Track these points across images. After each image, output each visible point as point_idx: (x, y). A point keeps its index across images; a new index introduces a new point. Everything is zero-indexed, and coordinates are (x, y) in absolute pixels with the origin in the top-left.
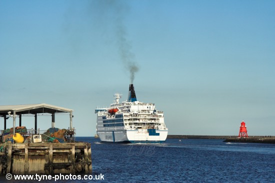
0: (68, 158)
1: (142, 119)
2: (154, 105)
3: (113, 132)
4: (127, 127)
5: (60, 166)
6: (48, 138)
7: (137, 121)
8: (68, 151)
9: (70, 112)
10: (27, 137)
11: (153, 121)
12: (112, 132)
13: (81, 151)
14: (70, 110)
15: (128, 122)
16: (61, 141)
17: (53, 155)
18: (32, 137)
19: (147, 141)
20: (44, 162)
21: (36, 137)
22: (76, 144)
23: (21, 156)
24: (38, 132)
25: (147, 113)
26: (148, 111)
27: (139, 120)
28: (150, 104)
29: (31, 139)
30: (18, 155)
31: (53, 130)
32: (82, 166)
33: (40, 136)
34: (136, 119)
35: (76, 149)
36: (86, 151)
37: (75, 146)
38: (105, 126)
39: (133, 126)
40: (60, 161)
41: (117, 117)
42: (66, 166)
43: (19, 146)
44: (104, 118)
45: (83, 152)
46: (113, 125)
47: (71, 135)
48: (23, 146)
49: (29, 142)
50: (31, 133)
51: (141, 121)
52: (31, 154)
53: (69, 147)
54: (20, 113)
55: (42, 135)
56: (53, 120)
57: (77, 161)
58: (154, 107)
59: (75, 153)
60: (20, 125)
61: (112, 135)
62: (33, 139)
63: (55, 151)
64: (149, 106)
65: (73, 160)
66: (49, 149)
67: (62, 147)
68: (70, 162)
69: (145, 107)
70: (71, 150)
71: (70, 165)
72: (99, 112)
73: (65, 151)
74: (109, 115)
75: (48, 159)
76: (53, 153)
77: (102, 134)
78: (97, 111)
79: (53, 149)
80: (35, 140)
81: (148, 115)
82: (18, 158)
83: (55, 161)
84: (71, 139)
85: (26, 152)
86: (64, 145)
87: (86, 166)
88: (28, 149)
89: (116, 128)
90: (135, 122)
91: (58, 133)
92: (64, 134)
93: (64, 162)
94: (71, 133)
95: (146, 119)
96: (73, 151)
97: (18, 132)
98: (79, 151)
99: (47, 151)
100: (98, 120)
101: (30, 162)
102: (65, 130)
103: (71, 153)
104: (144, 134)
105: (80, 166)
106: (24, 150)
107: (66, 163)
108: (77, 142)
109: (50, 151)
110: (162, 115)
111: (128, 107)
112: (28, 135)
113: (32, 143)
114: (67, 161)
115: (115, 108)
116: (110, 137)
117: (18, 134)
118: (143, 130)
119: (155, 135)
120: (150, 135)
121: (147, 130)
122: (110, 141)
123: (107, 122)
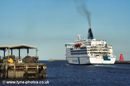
0: (35, 71)
1: (99, 50)
2: (106, 41)
3: (79, 58)
4: (89, 55)
5: (31, 75)
6: (26, 61)
7: (96, 51)
8: (35, 67)
9: (36, 48)
10: (15, 60)
11: (106, 51)
12: (77, 58)
13: (42, 67)
14: (36, 47)
15: (89, 52)
16: (31, 62)
17: (28, 69)
18: (18, 60)
19: (102, 64)
20: (23, 72)
21: (20, 60)
22: (39, 64)
23: (12, 69)
24: (20, 58)
25: (102, 46)
26: (103, 45)
27: (97, 50)
28: (103, 41)
29: (17, 61)
30: (11, 69)
31: (28, 57)
32: (42, 74)
33: (22, 60)
34: (95, 50)
35: (39, 66)
36: (44, 67)
37: (39, 65)
38: (72, 54)
39: (93, 54)
40: (31, 72)
41: (81, 48)
42: (34, 75)
43: (11, 65)
44: (71, 49)
45: (42, 68)
46: (79, 54)
47: (37, 60)
48: (13, 65)
49: (16, 63)
50: (17, 58)
51: (98, 51)
52: (17, 68)
53: (36, 65)
54: (12, 49)
55: (22, 59)
56: (28, 52)
57: (39, 72)
58: (106, 42)
59: (39, 68)
60: (12, 54)
61: (77, 60)
62: (18, 61)
63: (29, 67)
64: (103, 42)
65: (37, 72)
66: (26, 66)
67: (32, 65)
68: (36, 72)
69: (100, 43)
70: (37, 67)
71: (36, 74)
72: (68, 46)
73: (34, 67)
74: (75, 48)
75: (25, 71)
76: (28, 68)
77: (70, 59)
78: (66, 45)
79: (28, 66)
80: (19, 62)
81: (103, 47)
82: (11, 71)
83: (29, 72)
84: (37, 61)
85: (15, 67)
86: (33, 64)
87: (44, 75)
88: (16, 66)
89: (81, 56)
90: (95, 51)
91: (30, 59)
92: (33, 59)
93: (33, 72)
94: (37, 59)
95: (101, 50)
96: (38, 68)
97: (11, 58)
98: (40, 67)
99: (25, 67)
100: (67, 51)
101: (16, 72)
102: (34, 57)
103: (36, 68)
104: (100, 59)
105: (41, 75)
106: (13, 66)
107: (34, 73)
108: (40, 63)
109: (26, 67)
110: (111, 47)
111: (89, 42)
112: (16, 59)
113: (17, 63)
114: (34, 72)
115: (80, 43)
116: (76, 61)
117: (11, 59)
118: (100, 57)
119: (107, 60)
120: (104, 60)
121: (102, 57)
122: (76, 63)
123: (74, 51)
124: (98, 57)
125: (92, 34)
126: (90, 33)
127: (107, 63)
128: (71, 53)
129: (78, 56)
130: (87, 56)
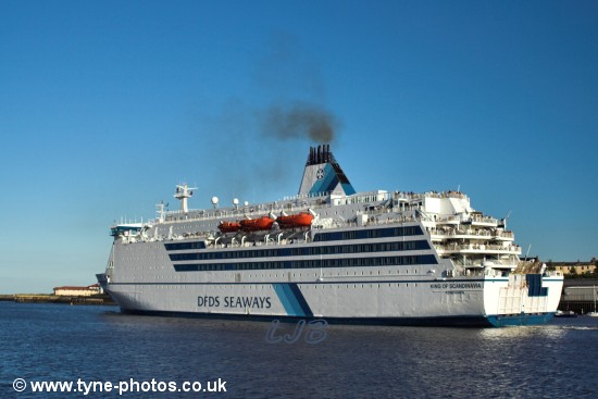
3: (289, 284)
12: (267, 287)
61: (271, 295)
104: (518, 291)
116: (250, 302)
118: (518, 277)
119: (538, 295)
120: (529, 295)
121: (525, 278)
122: (251, 313)
123: (218, 255)
124: (511, 278)
125: (341, 171)
126: (331, 165)
128: (176, 266)
129: (281, 275)
130: (444, 274)
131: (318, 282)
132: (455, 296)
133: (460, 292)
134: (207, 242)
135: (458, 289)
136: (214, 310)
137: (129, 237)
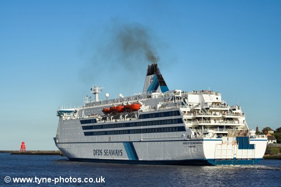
3: (130, 143)
12: (121, 144)
19: (235, 161)
39: (211, 131)
41: (144, 116)
61: (122, 149)
72: (65, 114)
78: (60, 113)
104: (230, 146)
110: (240, 112)
116: (114, 153)
118: (230, 138)
119: (247, 148)
120: (239, 148)
121: (235, 139)
122: (115, 159)
123: (102, 126)
124: (224, 138)
125: (162, 79)
126: (157, 75)
127: (246, 157)
128: (85, 133)
129: (126, 137)
130: (188, 136)
131: (140, 141)
132: (193, 148)
133: (194, 147)
134: (97, 119)
135: (193, 145)
136: (100, 158)
137: (66, 117)
